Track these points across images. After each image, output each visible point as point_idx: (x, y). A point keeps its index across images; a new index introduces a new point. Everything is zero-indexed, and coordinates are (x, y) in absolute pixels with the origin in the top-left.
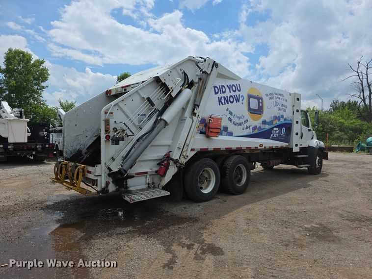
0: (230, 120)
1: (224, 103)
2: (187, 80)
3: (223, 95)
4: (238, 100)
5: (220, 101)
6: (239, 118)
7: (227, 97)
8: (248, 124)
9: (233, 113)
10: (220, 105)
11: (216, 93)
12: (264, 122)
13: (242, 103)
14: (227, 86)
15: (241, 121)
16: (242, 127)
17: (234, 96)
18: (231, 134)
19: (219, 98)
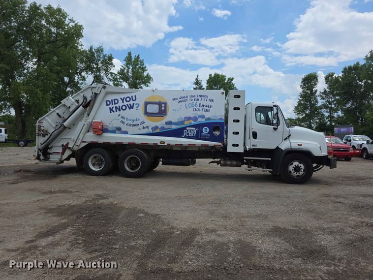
0: (123, 123)
1: (115, 111)
2: (85, 101)
3: (114, 106)
4: (131, 107)
5: (111, 110)
6: (133, 121)
7: (119, 106)
8: (145, 125)
9: (126, 117)
10: (111, 112)
11: (107, 105)
12: (170, 123)
13: (137, 109)
14: (121, 98)
15: (135, 123)
16: (138, 127)
17: (127, 105)
18: (126, 133)
19: (110, 108)
